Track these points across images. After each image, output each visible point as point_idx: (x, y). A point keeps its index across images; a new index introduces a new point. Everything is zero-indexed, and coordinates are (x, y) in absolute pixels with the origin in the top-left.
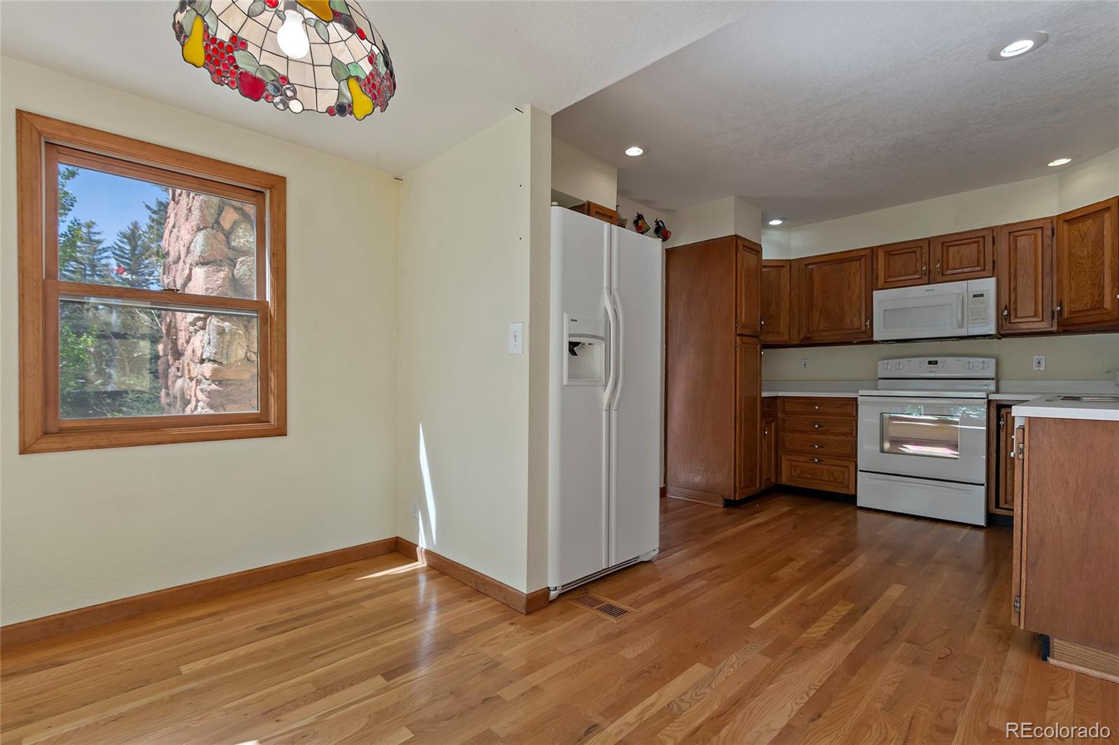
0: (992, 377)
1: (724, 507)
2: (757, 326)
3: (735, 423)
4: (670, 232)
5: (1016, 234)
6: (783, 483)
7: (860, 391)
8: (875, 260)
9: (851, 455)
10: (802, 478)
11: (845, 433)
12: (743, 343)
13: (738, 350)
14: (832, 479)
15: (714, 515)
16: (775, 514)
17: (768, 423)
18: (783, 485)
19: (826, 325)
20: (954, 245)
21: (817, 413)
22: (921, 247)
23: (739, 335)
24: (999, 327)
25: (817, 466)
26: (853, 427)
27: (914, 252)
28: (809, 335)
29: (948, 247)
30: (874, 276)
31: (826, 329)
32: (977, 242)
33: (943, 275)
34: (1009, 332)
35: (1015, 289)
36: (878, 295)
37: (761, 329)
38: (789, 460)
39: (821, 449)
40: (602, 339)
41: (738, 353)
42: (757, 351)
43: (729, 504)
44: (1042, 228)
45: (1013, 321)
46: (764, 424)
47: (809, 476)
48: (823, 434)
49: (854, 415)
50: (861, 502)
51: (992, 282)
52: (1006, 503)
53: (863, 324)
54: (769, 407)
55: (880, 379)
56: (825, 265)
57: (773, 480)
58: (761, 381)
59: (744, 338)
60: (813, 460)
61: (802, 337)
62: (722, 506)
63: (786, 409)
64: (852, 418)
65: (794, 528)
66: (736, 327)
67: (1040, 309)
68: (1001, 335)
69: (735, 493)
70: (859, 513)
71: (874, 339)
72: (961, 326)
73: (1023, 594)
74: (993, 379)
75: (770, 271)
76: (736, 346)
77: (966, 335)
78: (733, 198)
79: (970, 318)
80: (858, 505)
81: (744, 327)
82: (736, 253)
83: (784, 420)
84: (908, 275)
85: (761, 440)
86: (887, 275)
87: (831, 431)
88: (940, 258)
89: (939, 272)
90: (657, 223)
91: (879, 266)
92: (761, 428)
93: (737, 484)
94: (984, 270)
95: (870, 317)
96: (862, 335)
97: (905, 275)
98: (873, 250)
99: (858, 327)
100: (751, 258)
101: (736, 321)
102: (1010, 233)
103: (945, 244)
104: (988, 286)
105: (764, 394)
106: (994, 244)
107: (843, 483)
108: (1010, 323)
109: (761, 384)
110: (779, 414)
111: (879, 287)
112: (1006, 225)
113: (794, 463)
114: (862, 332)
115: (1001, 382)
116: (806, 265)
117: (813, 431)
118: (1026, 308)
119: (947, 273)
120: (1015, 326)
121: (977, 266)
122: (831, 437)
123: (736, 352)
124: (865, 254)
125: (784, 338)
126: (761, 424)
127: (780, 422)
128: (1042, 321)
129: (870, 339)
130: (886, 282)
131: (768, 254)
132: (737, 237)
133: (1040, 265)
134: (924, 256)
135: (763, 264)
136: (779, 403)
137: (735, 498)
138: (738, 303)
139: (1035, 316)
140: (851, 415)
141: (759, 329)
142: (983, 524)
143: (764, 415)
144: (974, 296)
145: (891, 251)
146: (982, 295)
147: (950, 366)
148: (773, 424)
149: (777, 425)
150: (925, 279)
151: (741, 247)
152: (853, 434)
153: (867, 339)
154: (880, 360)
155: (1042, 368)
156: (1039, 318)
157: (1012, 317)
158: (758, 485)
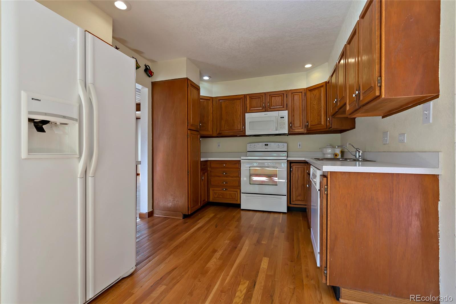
0: (285, 151)
1: (183, 218)
2: (198, 126)
3: (188, 175)
4: (153, 73)
5: (294, 94)
6: (210, 201)
7: (242, 157)
8: (246, 100)
9: (239, 186)
10: (219, 198)
11: (236, 176)
12: (191, 134)
13: (189, 137)
14: (231, 198)
15: (177, 225)
16: (207, 219)
17: (204, 173)
18: (211, 202)
19: (227, 127)
20: (274, 97)
21: (224, 167)
22: (262, 96)
23: (189, 129)
24: (289, 131)
25: (225, 192)
26: (239, 173)
27: (260, 98)
28: (220, 132)
29: (272, 97)
30: (245, 107)
31: (227, 129)
32: (281, 96)
33: (270, 108)
34: (292, 133)
35: (294, 116)
36: (247, 115)
37: (200, 127)
38: (213, 190)
39: (226, 184)
40: (76, 120)
41: (189, 139)
42: (198, 138)
43: (185, 216)
44: (302, 92)
45: (293, 129)
46: (202, 174)
47: (222, 197)
48: (227, 177)
49: (239, 168)
50: (242, 207)
51: (286, 112)
52: (293, 202)
53: (242, 128)
54: (204, 165)
55: (248, 152)
56: (227, 101)
57: (206, 200)
58: (200, 153)
59: (192, 131)
60: (223, 189)
61: (218, 132)
62: (182, 218)
63: (212, 166)
64: (239, 169)
65: (216, 227)
66: (188, 125)
67: (301, 124)
68: (289, 134)
69: (188, 211)
70: (242, 212)
71: (246, 134)
72: (276, 130)
73: (328, 267)
74: (286, 152)
75: (204, 101)
76: (188, 135)
77: (278, 133)
78: (185, 58)
79: (279, 126)
80: (241, 208)
81: (192, 125)
82: (188, 87)
83: (211, 172)
84: (258, 107)
85: (201, 182)
86: (251, 107)
87: (230, 176)
88: (269, 101)
89: (269, 107)
90: (146, 66)
91: (247, 103)
92: (200, 176)
93: (189, 206)
94: (284, 107)
95: (244, 124)
96: (241, 133)
97: (257, 108)
98: (245, 96)
99: (240, 129)
100: (195, 91)
101: (187, 122)
102: (292, 93)
103: (271, 96)
104: (285, 113)
105: (202, 159)
106: (287, 97)
107: (235, 199)
108: (292, 129)
109: (200, 154)
110: (209, 169)
111: (248, 112)
112: (290, 90)
113: (215, 191)
114: (242, 131)
115: (288, 153)
116: (219, 100)
117: (223, 176)
118: (297, 123)
119: (272, 107)
120: (293, 131)
121: (281, 106)
122: (231, 178)
123: (188, 138)
124: (242, 97)
125: (210, 133)
126: (201, 174)
127: (209, 172)
128: (302, 129)
129: (244, 134)
130: (250, 110)
131: (203, 93)
132: (187, 79)
133: (301, 107)
134: (263, 100)
135: (201, 98)
136: (208, 163)
137: (188, 213)
138: (189, 113)
139: (300, 127)
140: (238, 168)
141: (199, 128)
142: (286, 211)
143: (202, 170)
144: (281, 118)
145: (252, 96)
146: (283, 117)
147: (273, 146)
148: (206, 173)
149: (207, 174)
150: (264, 110)
151: (190, 85)
152: (239, 176)
153: (243, 135)
154: (248, 144)
155: (301, 147)
156: (301, 127)
157: (293, 127)
158: (199, 204)
